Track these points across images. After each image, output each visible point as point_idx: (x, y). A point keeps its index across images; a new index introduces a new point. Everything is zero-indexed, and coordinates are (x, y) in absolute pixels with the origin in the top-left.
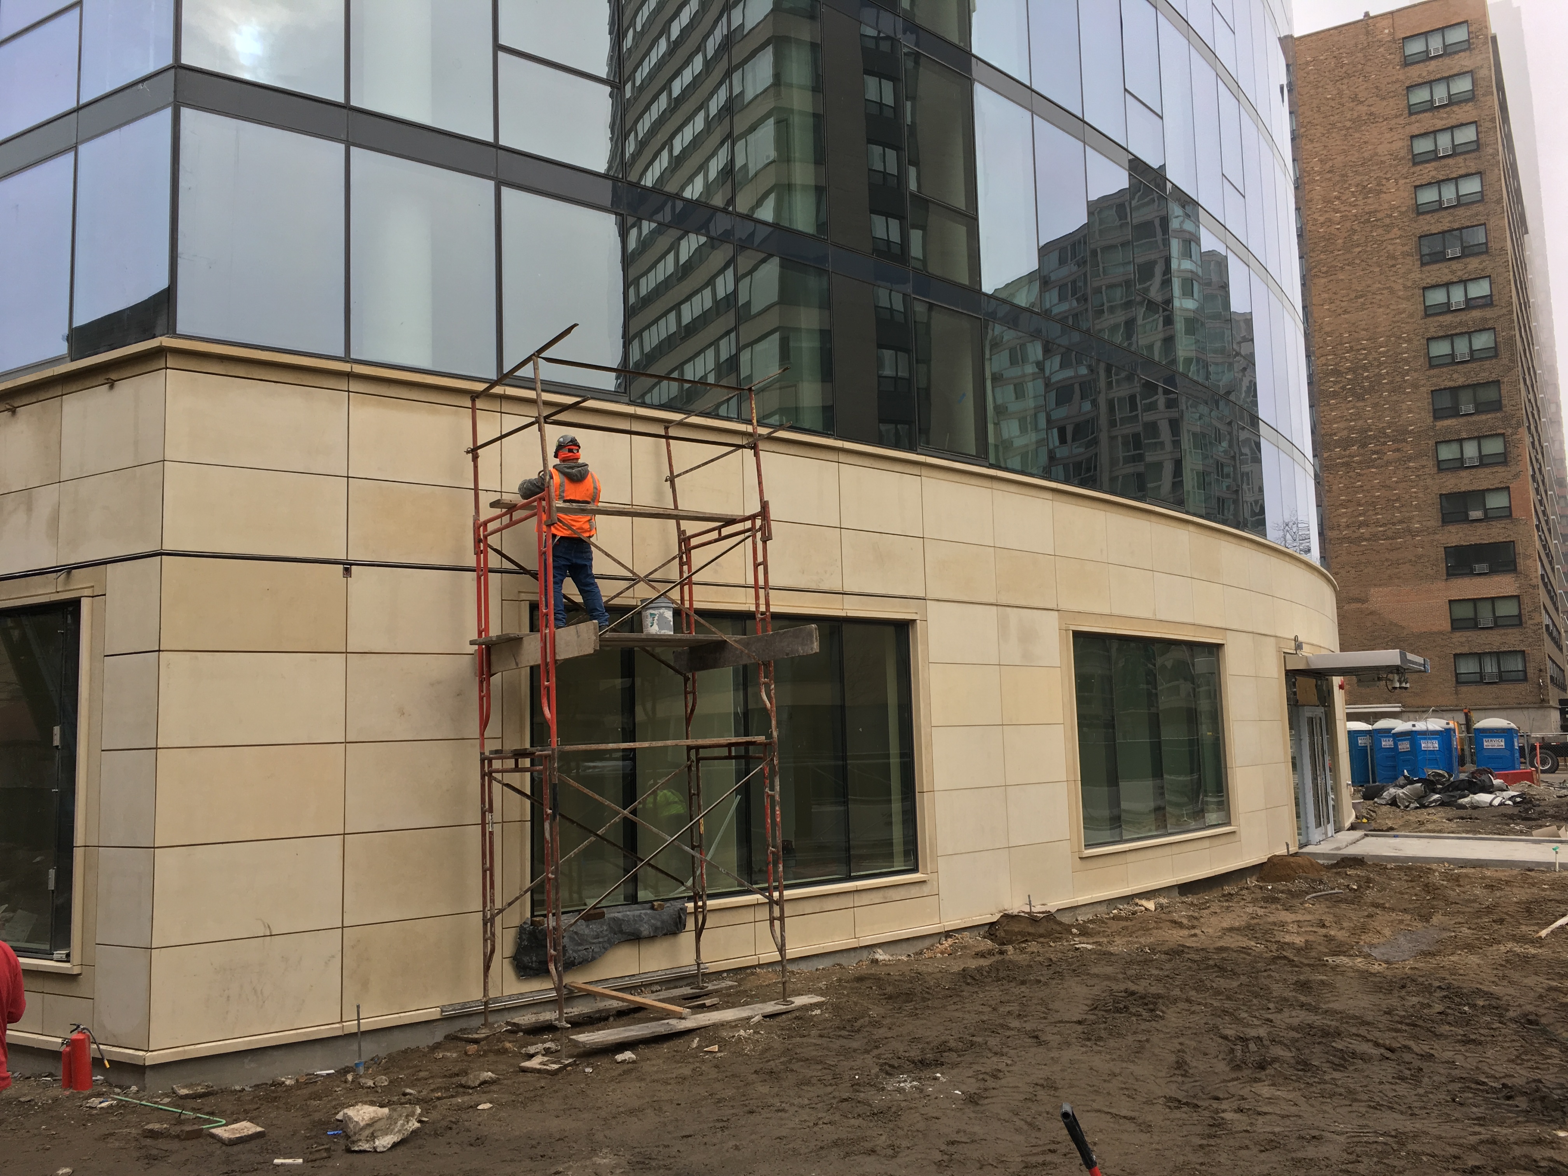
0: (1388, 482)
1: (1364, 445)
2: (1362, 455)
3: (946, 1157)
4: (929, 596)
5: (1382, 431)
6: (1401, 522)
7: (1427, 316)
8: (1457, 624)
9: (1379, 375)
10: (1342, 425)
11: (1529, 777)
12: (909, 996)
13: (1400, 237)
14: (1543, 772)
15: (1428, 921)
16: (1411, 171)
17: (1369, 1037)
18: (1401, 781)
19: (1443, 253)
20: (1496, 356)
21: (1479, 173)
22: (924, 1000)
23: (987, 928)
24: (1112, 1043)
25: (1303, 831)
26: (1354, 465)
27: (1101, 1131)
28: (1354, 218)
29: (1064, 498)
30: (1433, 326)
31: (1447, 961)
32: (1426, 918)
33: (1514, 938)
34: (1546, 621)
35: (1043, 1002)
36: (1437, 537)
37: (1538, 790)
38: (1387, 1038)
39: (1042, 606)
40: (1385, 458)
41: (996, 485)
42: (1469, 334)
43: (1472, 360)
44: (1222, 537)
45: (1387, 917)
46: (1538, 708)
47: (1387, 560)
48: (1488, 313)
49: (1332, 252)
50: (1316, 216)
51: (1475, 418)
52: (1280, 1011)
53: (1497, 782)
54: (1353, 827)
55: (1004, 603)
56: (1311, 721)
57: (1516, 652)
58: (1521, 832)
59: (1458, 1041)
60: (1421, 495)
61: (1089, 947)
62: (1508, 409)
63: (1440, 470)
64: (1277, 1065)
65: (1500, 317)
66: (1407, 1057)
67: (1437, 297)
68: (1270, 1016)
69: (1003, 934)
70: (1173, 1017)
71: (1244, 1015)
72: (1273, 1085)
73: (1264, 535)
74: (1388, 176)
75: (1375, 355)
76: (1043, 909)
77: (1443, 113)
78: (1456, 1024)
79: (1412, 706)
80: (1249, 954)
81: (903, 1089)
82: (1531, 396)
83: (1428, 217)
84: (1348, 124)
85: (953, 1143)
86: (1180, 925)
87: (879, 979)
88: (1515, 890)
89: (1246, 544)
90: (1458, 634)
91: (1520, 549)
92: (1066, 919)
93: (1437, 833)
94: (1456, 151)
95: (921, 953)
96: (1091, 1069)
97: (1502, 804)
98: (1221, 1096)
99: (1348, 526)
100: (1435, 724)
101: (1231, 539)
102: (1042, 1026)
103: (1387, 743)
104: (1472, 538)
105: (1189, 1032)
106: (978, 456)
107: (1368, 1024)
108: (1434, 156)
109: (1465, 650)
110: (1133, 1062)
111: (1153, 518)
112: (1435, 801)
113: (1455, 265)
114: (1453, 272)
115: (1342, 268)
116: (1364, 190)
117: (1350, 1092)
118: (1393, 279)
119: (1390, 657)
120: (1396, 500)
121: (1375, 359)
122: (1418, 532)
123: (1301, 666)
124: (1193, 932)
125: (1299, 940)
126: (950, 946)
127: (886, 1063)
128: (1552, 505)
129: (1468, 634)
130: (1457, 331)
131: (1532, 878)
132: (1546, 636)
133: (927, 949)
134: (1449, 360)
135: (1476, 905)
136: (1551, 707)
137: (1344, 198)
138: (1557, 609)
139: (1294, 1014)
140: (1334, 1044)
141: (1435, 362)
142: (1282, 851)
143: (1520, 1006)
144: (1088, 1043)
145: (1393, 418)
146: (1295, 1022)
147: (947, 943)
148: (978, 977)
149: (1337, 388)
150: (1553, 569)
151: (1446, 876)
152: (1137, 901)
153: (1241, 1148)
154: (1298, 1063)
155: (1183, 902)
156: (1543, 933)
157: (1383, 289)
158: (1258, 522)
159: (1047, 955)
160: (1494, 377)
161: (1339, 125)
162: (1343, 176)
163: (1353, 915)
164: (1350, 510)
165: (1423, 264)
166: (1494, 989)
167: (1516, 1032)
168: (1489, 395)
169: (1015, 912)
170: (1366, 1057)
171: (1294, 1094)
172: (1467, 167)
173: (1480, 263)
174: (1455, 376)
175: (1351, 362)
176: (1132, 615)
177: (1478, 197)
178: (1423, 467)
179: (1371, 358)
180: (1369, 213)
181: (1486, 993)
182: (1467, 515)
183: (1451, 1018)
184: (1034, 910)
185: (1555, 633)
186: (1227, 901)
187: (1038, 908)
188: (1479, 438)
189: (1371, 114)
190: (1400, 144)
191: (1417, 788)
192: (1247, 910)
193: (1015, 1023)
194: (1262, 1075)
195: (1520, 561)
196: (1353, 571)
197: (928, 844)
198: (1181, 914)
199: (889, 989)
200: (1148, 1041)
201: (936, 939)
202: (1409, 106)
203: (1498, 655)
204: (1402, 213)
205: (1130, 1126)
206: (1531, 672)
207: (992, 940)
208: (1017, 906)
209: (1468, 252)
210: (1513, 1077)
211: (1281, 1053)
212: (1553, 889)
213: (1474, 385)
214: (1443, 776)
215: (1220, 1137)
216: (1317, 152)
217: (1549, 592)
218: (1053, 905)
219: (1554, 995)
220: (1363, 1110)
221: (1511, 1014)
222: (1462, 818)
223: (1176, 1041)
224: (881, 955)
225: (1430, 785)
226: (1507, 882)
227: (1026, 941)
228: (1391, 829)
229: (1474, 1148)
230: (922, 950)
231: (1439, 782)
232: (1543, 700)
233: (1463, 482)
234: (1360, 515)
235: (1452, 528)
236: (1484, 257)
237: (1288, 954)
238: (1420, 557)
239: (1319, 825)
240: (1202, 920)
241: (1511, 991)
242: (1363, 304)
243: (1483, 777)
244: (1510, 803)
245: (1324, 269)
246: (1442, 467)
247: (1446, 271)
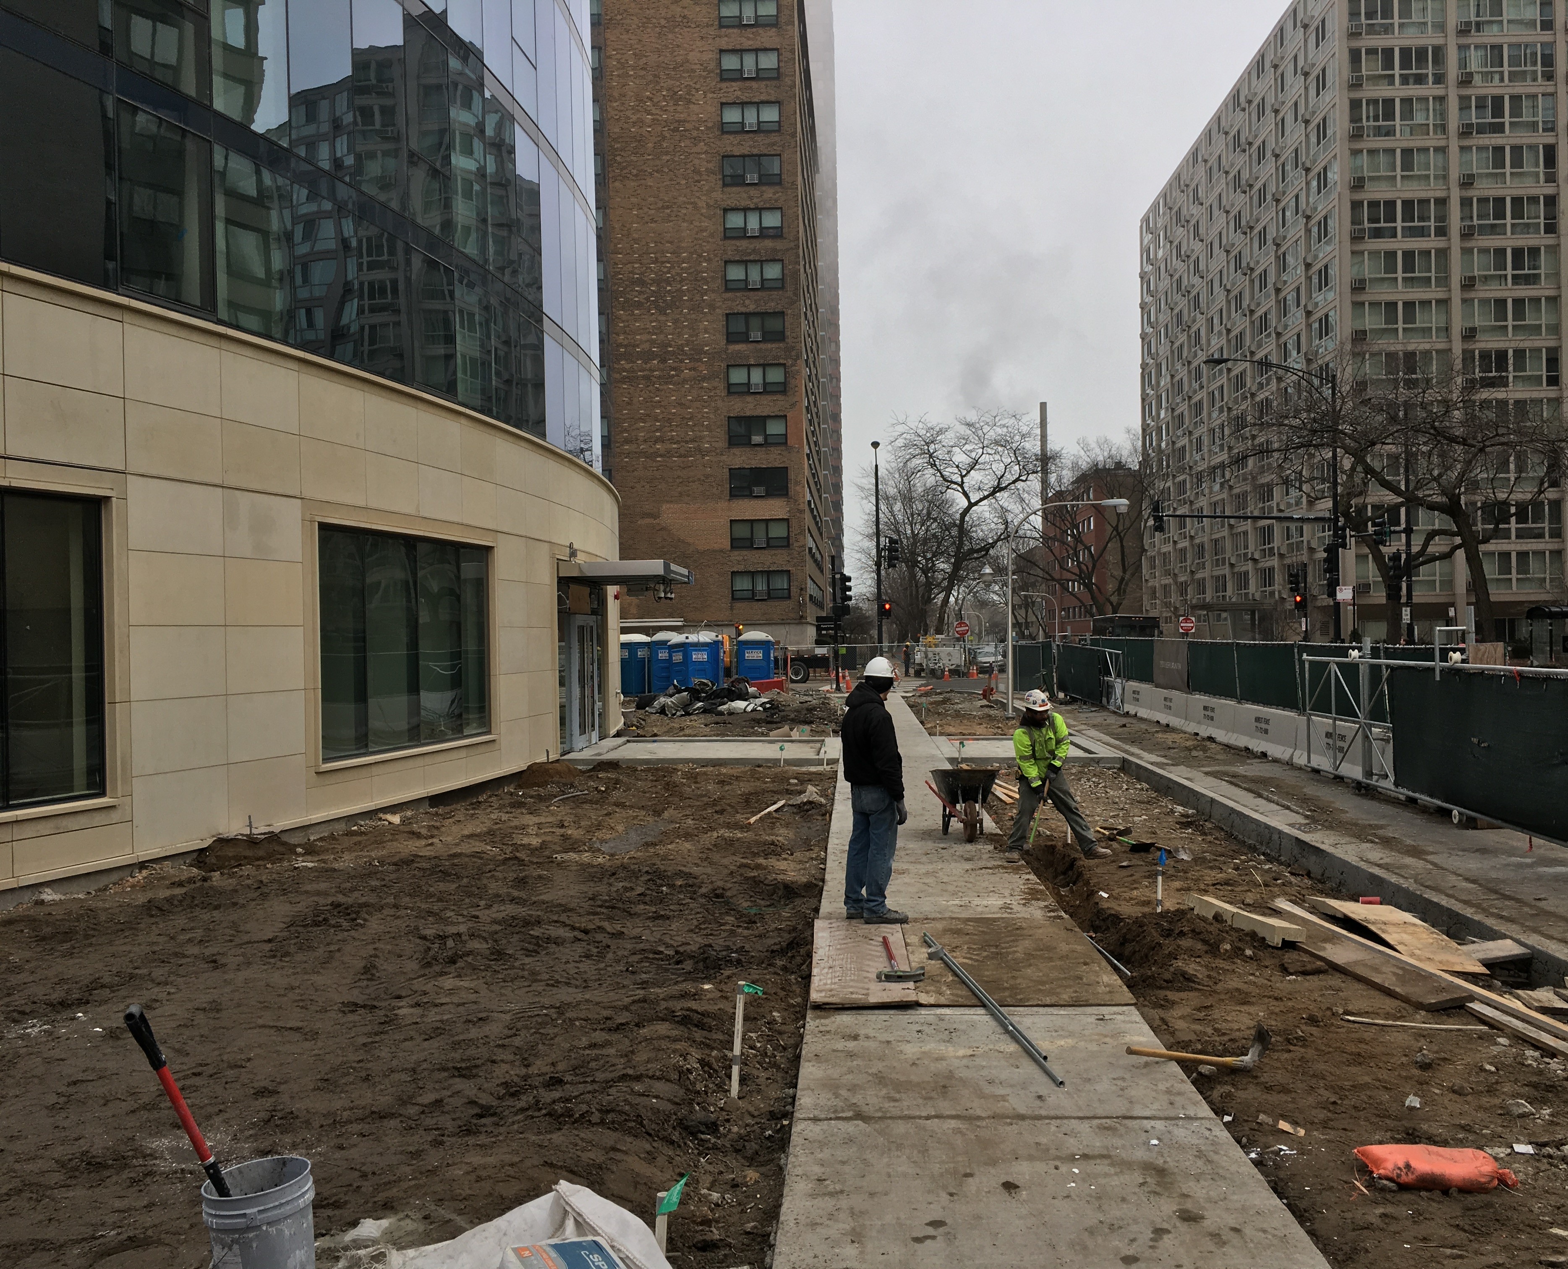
0: (683, 401)
1: (664, 361)
2: (662, 370)
3: (62, 1100)
4: (130, 469)
5: (681, 348)
6: (693, 441)
7: (726, 238)
8: (737, 543)
9: (680, 290)
10: (645, 337)
11: (780, 685)
12: (68, 935)
13: (706, 152)
14: (793, 681)
15: (659, 815)
16: (718, 86)
17: (568, 922)
18: (671, 690)
19: (743, 177)
20: (783, 288)
21: (778, 102)
22: (87, 936)
23: (195, 855)
24: (299, 957)
25: (567, 740)
26: (654, 379)
27: (260, 1046)
28: (664, 124)
29: (314, 371)
30: (731, 248)
31: (661, 850)
32: (658, 813)
33: (728, 826)
34: (811, 544)
35: (234, 925)
36: (724, 458)
37: (784, 697)
38: (583, 922)
39: (280, 492)
40: (682, 376)
41: (225, 345)
42: (762, 262)
43: (763, 288)
44: (499, 434)
45: (624, 814)
46: (797, 624)
47: (679, 477)
48: (779, 245)
49: (642, 155)
50: (629, 113)
51: (762, 346)
52: (489, 907)
53: (751, 690)
54: (618, 735)
55: (233, 485)
56: (581, 628)
57: (782, 571)
58: (763, 734)
59: (649, 918)
60: (712, 416)
61: (310, 865)
62: (789, 340)
63: (730, 393)
64: (469, 959)
65: (787, 250)
66: (599, 937)
67: (735, 220)
68: (477, 913)
69: (214, 861)
70: (375, 924)
71: (449, 914)
72: (459, 976)
73: (543, 436)
74: (698, 86)
75: (678, 270)
76: (267, 830)
77: (749, 32)
78: (652, 903)
79: (694, 621)
80: (481, 858)
81: (29, 1035)
82: (811, 331)
83: (731, 137)
84: (663, 22)
85: (75, 1083)
86: (418, 836)
87: (35, 920)
88: (742, 784)
89: (523, 444)
90: (736, 553)
91: (792, 475)
92: (293, 840)
93: (692, 737)
94: (760, 76)
95: (105, 890)
96: (268, 985)
97: (754, 710)
98: (404, 994)
99: (645, 441)
100: (706, 636)
101: (507, 437)
102: (225, 949)
103: (663, 655)
104: (753, 462)
105: (388, 936)
106: (202, 308)
107: (571, 910)
108: (738, 76)
109: (741, 568)
110: (318, 972)
111: (420, 405)
112: (698, 708)
113: (753, 192)
114: (751, 198)
115: (651, 174)
116: (674, 96)
117: (533, 973)
118: (698, 194)
119: (654, 566)
120: (691, 419)
121: (678, 274)
122: (708, 452)
123: (575, 574)
124: (430, 841)
125: (535, 842)
126: (145, 878)
127: (14, 1011)
128: (825, 438)
129: (745, 553)
130: (751, 258)
131: (760, 773)
132: (808, 558)
133: (114, 884)
134: (742, 286)
135: (706, 799)
136: (808, 623)
137: (655, 100)
138: (821, 534)
139: (502, 908)
140: (532, 932)
141: (731, 285)
142: (543, 759)
143: (712, 882)
144: (272, 961)
145: (691, 336)
146: (500, 916)
147: (140, 876)
148: (166, 907)
149: (642, 298)
150: (820, 497)
151: (686, 775)
152: (381, 815)
153: (405, 1040)
154: (492, 954)
155: (426, 813)
156: (752, 820)
157: (688, 203)
158: (538, 425)
159: (259, 878)
160: (779, 308)
161: (654, 21)
162: (655, 76)
163: (593, 814)
164: (648, 425)
165: (725, 185)
166: (695, 870)
167: (703, 906)
168: (773, 324)
169: (232, 835)
170: (560, 940)
171: (476, 983)
172: (769, 94)
173: (774, 194)
174: (747, 302)
175: (656, 273)
176: (392, 509)
177: (775, 127)
178: (715, 388)
179: (673, 272)
180: (679, 121)
181: (686, 874)
182: (750, 439)
183: (647, 899)
184: (254, 831)
185: (818, 556)
186: (474, 809)
187: (260, 829)
188: (764, 366)
189: (684, 17)
190: (710, 55)
191: (683, 697)
192: (492, 816)
193: (195, 950)
194: (452, 969)
195: (791, 486)
196: (647, 486)
197: (119, 763)
198: (422, 826)
199: (47, 930)
200: (339, 950)
201: (127, 872)
202: (720, 18)
203: (768, 574)
204: (707, 128)
205: (297, 1036)
206: (794, 590)
207: (199, 868)
208: (235, 828)
209: (767, 180)
210: (689, 944)
211: (477, 946)
212: (773, 782)
213: (763, 313)
214: (707, 685)
215: (386, 1032)
216: (631, 45)
217: (814, 517)
218: (279, 825)
219: (742, 871)
220: (540, 989)
221: (703, 890)
222: (717, 723)
223: (371, 947)
224: (48, 895)
225: (695, 695)
226: (737, 777)
227: (240, 865)
228: (655, 735)
229: (626, 1008)
230: (107, 886)
231: (703, 691)
232: (802, 617)
233: (749, 407)
234: (657, 430)
235: (736, 451)
236: (777, 188)
237: (521, 855)
238: (707, 476)
239: (583, 732)
240: (443, 829)
241: (709, 870)
242: (670, 216)
243: (741, 686)
244: (760, 708)
245: (635, 172)
246: (732, 390)
247: (745, 195)
